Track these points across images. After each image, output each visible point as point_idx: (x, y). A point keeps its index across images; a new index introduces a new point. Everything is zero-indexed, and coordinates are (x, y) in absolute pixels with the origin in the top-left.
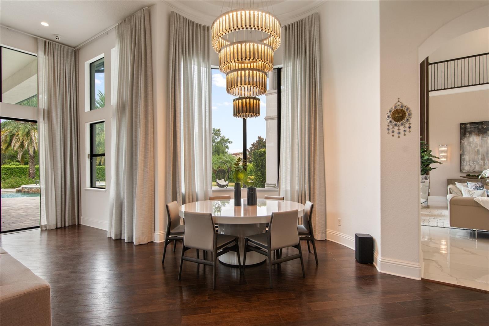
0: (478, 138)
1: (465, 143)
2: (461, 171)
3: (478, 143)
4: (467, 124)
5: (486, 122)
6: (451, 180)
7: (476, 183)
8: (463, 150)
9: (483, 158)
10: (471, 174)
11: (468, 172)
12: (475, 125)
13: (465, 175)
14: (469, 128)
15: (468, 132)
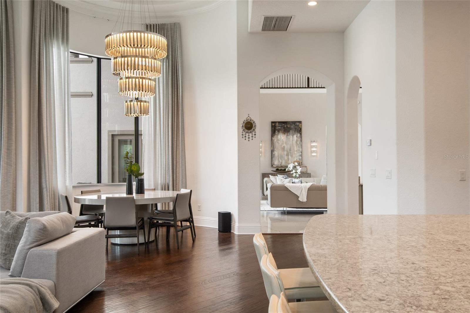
0: (284, 136)
1: (275, 140)
2: (272, 166)
3: (284, 140)
4: (276, 123)
5: (290, 122)
6: (265, 174)
7: (283, 176)
8: (274, 147)
9: (287, 154)
10: (280, 169)
11: (277, 167)
12: (282, 124)
13: (275, 169)
14: (278, 127)
15: (277, 130)
